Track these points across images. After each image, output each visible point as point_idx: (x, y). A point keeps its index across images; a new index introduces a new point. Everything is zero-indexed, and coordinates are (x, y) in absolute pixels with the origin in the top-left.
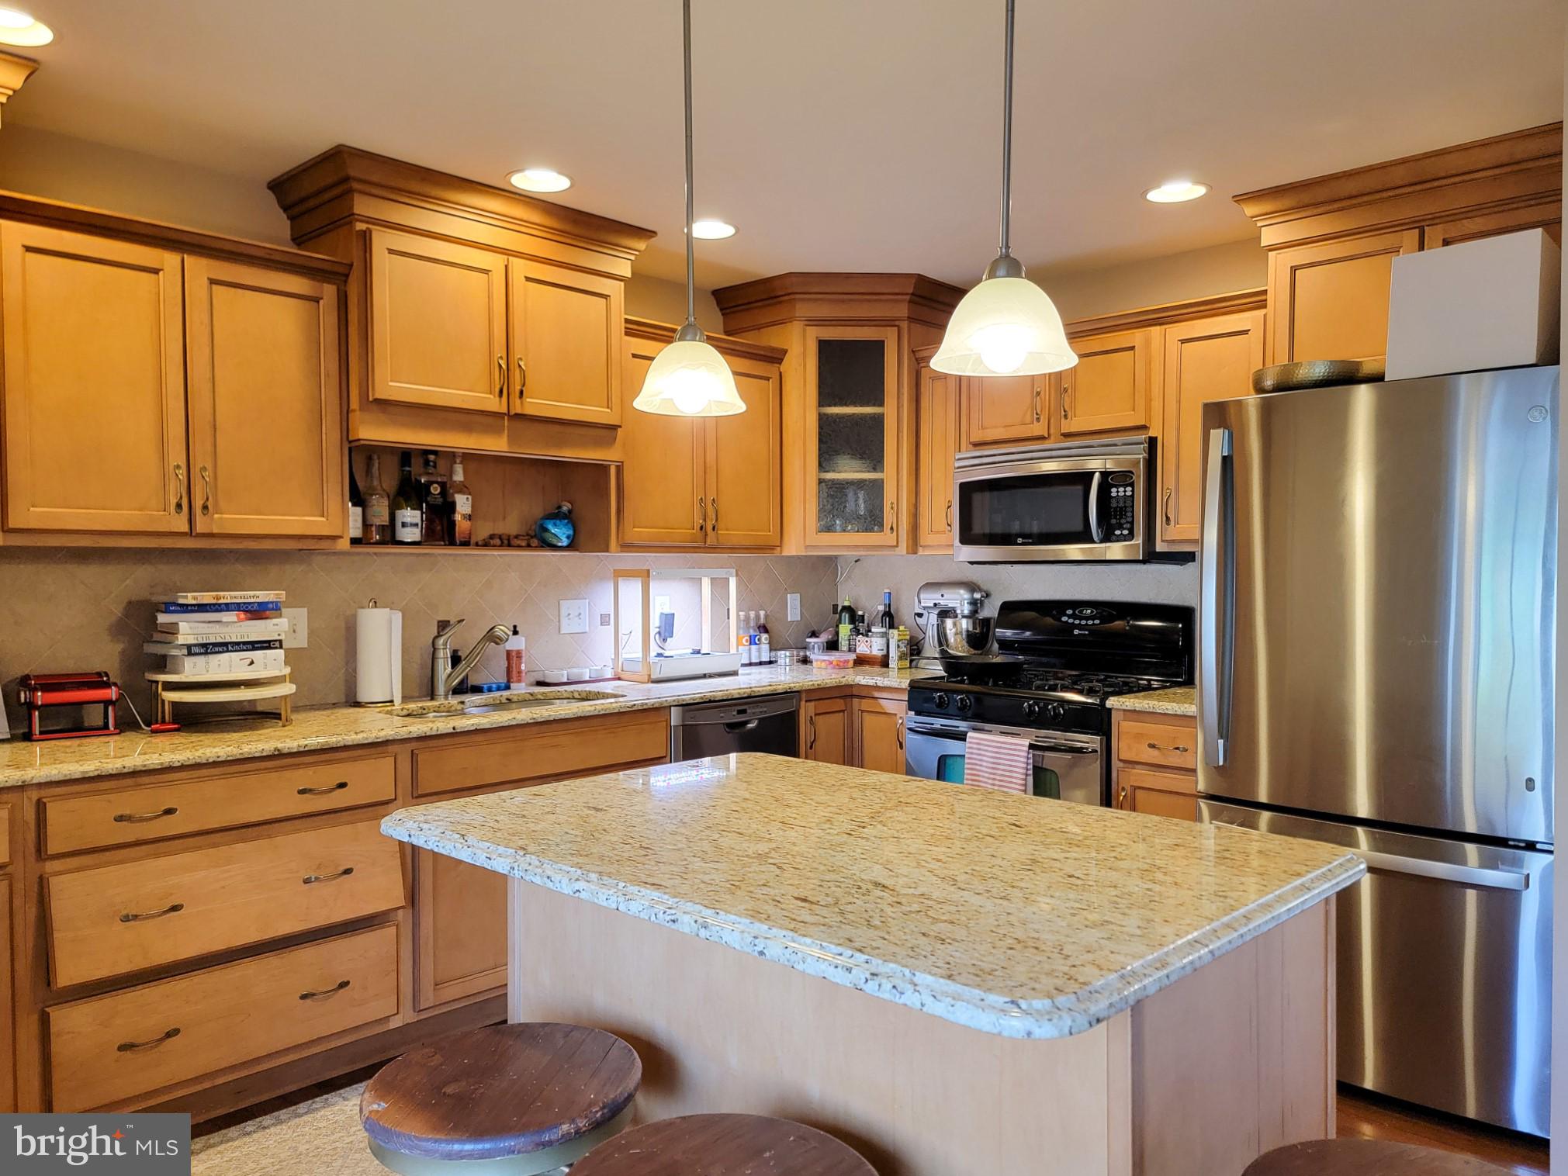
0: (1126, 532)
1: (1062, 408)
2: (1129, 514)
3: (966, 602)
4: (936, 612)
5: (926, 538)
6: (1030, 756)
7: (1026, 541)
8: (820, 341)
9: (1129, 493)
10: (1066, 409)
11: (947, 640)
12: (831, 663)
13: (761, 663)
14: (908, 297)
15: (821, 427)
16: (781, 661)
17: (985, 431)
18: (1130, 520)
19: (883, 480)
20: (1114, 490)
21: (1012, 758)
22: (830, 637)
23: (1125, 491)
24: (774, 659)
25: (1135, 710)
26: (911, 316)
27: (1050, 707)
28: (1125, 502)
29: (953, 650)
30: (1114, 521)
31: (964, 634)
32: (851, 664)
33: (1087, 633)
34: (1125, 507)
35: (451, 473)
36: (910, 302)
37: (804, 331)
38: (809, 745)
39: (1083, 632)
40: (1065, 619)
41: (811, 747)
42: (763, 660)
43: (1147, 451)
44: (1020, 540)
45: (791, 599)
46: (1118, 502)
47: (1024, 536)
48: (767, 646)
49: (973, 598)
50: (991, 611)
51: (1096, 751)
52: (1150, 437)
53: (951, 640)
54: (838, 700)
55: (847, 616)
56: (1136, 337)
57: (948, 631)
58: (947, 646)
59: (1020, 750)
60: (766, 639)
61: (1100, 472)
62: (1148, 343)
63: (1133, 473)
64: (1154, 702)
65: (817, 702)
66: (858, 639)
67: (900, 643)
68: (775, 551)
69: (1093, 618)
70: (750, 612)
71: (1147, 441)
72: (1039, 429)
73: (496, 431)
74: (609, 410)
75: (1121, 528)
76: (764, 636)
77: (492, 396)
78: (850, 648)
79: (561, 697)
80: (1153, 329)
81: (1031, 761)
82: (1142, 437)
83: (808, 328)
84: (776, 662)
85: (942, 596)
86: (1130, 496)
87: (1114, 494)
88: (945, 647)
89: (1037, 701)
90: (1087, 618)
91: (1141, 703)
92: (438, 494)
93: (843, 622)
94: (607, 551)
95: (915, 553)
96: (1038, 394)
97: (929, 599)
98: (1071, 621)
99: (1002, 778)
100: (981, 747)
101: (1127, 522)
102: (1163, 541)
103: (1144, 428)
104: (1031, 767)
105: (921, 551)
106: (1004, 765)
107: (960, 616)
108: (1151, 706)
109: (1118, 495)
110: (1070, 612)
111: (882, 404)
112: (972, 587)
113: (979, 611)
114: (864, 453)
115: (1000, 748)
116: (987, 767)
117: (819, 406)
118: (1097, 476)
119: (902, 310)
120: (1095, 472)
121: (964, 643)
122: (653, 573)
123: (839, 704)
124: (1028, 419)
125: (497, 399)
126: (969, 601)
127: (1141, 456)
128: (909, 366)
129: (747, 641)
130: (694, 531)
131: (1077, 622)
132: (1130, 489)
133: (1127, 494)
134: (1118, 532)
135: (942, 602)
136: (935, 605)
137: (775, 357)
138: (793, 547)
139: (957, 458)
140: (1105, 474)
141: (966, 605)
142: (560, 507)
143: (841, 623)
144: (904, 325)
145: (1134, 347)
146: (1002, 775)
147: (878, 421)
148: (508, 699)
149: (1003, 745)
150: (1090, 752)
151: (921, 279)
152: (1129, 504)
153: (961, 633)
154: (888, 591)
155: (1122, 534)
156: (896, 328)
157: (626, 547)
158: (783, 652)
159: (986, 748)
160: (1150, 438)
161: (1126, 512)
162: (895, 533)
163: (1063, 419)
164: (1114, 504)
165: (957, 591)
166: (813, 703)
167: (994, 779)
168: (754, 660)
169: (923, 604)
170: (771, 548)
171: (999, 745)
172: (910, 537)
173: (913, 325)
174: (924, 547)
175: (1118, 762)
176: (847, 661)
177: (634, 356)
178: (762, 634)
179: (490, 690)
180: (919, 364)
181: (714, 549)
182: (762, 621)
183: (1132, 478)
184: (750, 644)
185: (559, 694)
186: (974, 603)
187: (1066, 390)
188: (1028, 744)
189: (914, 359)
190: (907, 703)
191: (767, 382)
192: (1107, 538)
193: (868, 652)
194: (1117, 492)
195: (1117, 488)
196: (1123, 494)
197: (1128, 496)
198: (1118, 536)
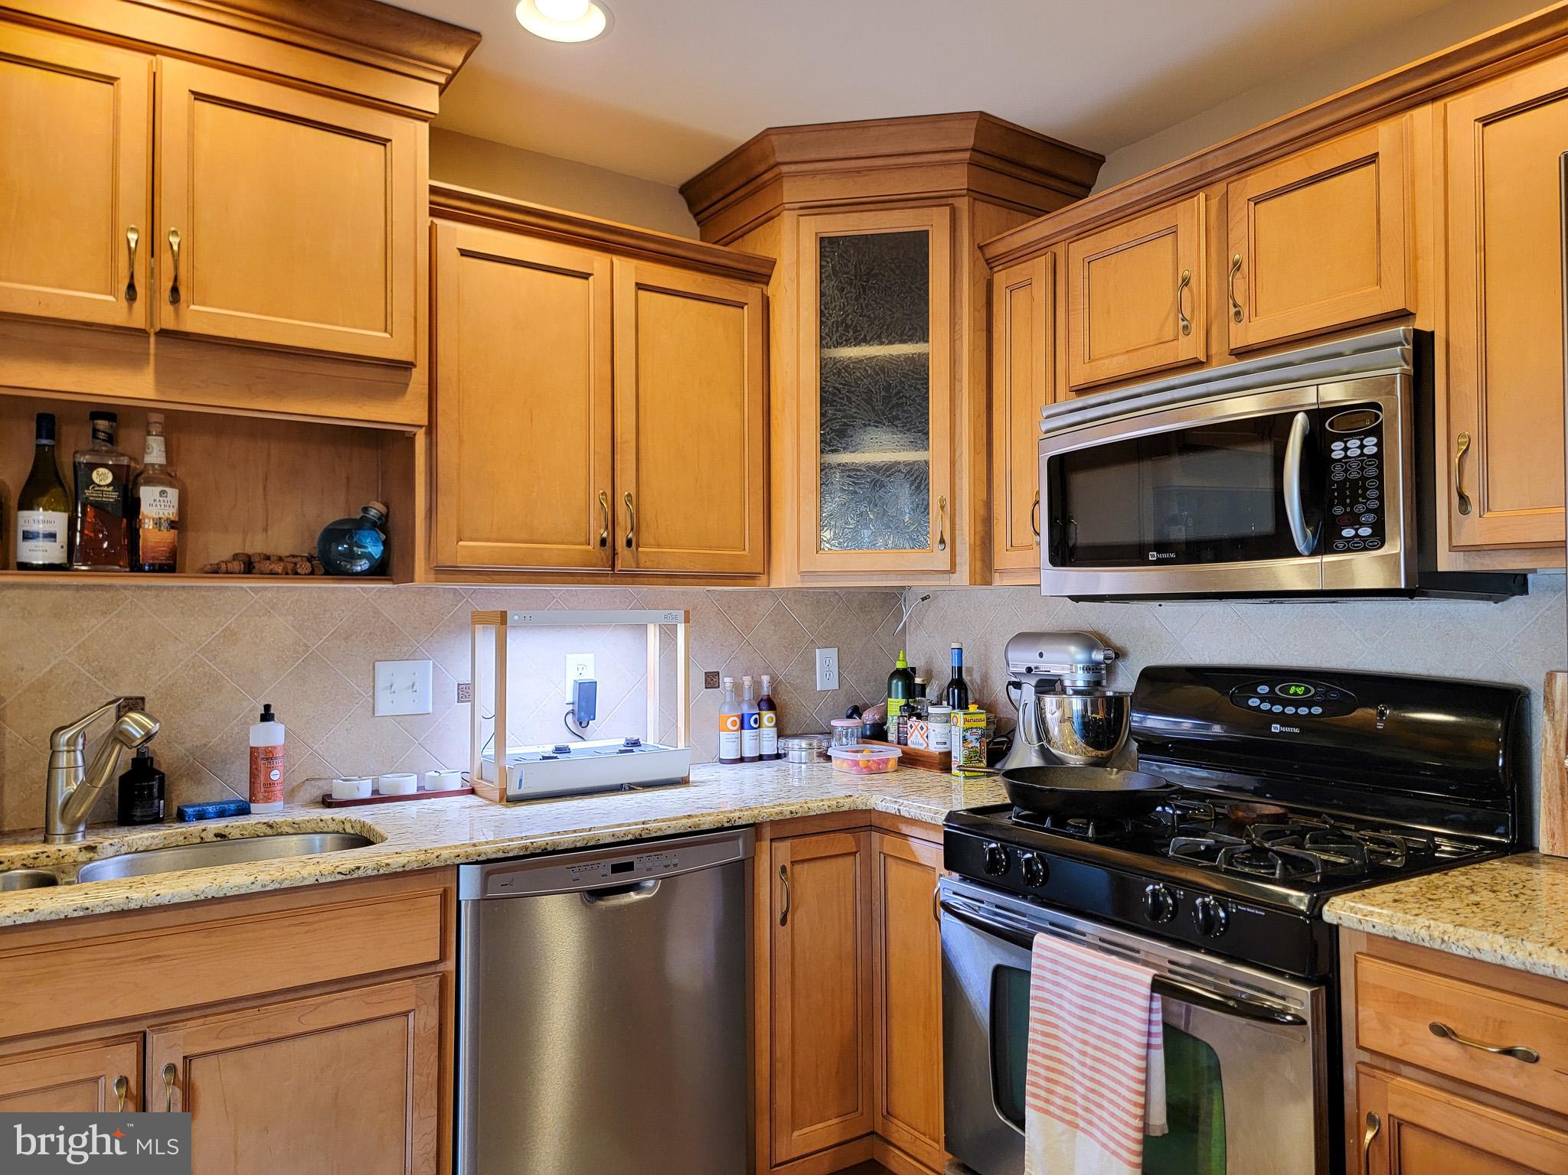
0: (1365, 531)
1: (1231, 302)
2: (1373, 494)
3: (1080, 666)
4: (1034, 683)
5: (1003, 558)
6: (1157, 1005)
7: (1165, 556)
8: (822, 239)
9: (1371, 450)
10: (1239, 302)
11: (1047, 732)
12: (856, 763)
13: (761, 758)
14: (967, 155)
15: (823, 378)
16: (793, 755)
17: (1093, 364)
18: (1374, 505)
19: (927, 463)
20: (1337, 446)
21: (1116, 1004)
22: (877, 717)
23: (1362, 447)
24: (783, 752)
25: (1395, 938)
26: (971, 188)
27: (1199, 901)
28: (1362, 469)
29: (1058, 749)
30: (1338, 510)
31: (1077, 721)
32: (892, 764)
33: (1296, 730)
34: (1364, 479)
35: (144, 449)
36: (972, 163)
37: (798, 222)
38: (778, 916)
39: (1287, 729)
40: (1254, 702)
41: (784, 922)
42: (766, 752)
43: (1410, 359)
44: (1153, 556)
45: (820, 655)
46: (1346, 471)
47: (1160, 547)
48: (773, 732)
49: (1091, 661)
50: (1125, 682)
51: (1304, 1022)
52: (1416, 331)
53: (1055, 730)
54: (842, 835)
55: (900, 683)
56: (1383, 135)
57: (1048, 716)
58: (1049, 742)
59: (1132, 991)
60: (770, 720)
61: (1306, 412)
62: (1406, 143)
63: (1379, 408)
64: (1442, 927)
65: (797, 841)
66: (909, 723)
67: (968, 734)
68: (758, 582)
69: (1309, 703)
70: (745, 678)
71: (1411, 338)
72: (1188, 348)
73: (136, 361)
74: (387, 335)
75: (1355, 522)
76: (768, 716)
77: (111, 298)
78: (899, 737)
79: (325, 830)
80: (1417, 112)
81: (1158, 1017)
82: (1399, 330)
83: (800, 218)
84: (785, 755)
85: (1041, 655)
86: (1373, 456)
87: (1337, 454)
88: (1044, 743)
89: (1172, 882)
90: (1297, 703)
91: (1409, 923)
92: (108, 486)
93: (893, 696)
94: (412, 582)
95: (987, 581)
96: (1186, 282)
97: (1023, 658)
98: (1266, 706)
99: (1100, 1044)
100: (1061, 970)
101: (1369, 511)
102: (1452, 548)
103: (1403, 316)
104: (1158, 1029)
105: (997, 580)
106: (1102, 1016)
107: (1070, 691)
108: (1436, 934)
109: (1346, 457)
110: (1263, 689)
111: (925, 338)
112: (1090, 640)
113: (1104, 683)
114: (897, 418)
115: (1095, 978)
116: (1070, 1013)
117: (822, 346)
118: (1300, 420)
119: (958, 179)
120: (1297, 413)
121: (1077, 737)
122: (513, 617)
123: (846, 842)
124: (1169, 333)
125: (125, 304)
126: (1085, 666)
127: (1397, 370)
128: (972, 273)
129: (734, 723)
130: (590, 548)
131: (1277, 709)
132: (1374, 440)
133: (1366, 451)
134: (1348, 532)
135: (1043, 667)
136: (1029, 670)
137: (758, 273)
138: (785, 575)
139: (1045, 415)
140: (1318, 416)
141: (1080, 672)
142: (365, 510)
143: (890, 696)
144: (963, 204)
145: (1377, 154)
146: (1099, 1038)
147: (918, 370)
148: (216, 835)
149: (1100, 975)
150: (1289, 1023)
151: (985, 121)
152: (1372, 472)
153: (1070, 719)
154: (955, 645)
155: (1357, 535)
156: (947, 209)
157: (447, 572)
158: (796, 741)
159: (1068, 973)
160: (1417, 333)
161: (1365, 490)
162: (948, 549)
163: (1232, 324)
164: (1338, 475)
165: (1063, 647)
166: (787, 843)
167: (1085, 1043)
168: (748, 753)
169: (1012, 669)
170: (750, 577)
171: (1092, 972)
172: (978, 555)
173: (980, 207)
174: (1001, 572)
175: (1356, 1050)
176: (886, 761)
177: (464, 253)
178: (763, 713)
179: (201, 816)
180: (991, 268)
181: (633, 577)
182: (766, 690)
183: (1377, 417)
184: (742, 727)
185: (321, 824)
186: (1093, 668)
187: (1237, 266)
188: (1149, 980)
189: (982, 262)
190: (942, 848)
191: (741, 310)
192: (1325, 544)
193: (922, 748)
194: (1346, 449)
195: (1346, 442)
196: (1359, 452)
197: (1369, 456)
198: (1348, 540)
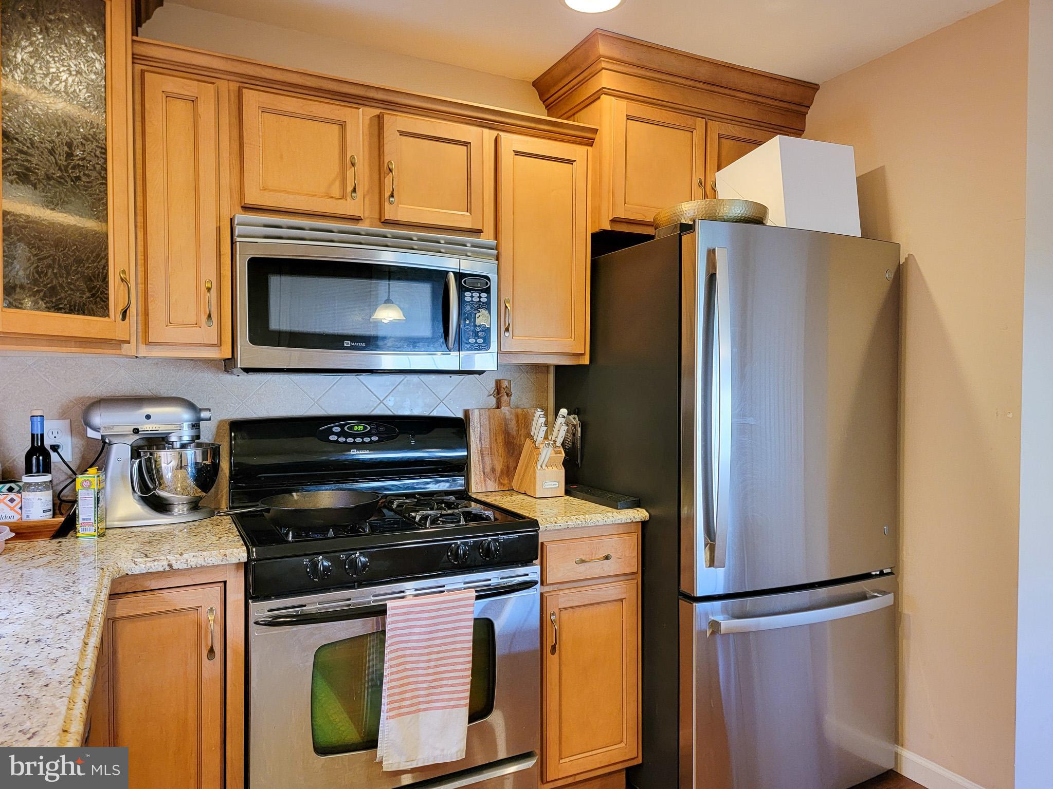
0: (480, 341)
7: (357, 344)
9: (484, 300)
17: (269, 192)
20: (468, 294)
23: (480, 297)
28: (480, 309)
40: (333, 438)
44: (348, 344)
46: (472, 308)
47: (353, 338)
61: (455, 273)
63: (489, 279)
69: (369, 434)
72: (354, 208)
75: (475, 335)
85: (148, 417)
86: (486, 302)
87: (468, 299)
88: (157, 489)
96: (353, 163)
98: (342, 439)
100: (411, 616)
101: (482, 330)
102: (500, 352)
109: (472, 301)
110: (337, 429)
116: (419, 641)
118: (452, 277)
120: (450, 272)
124: (337, 192)
126: (190, 423)
131: (350, 440)
132: (486, 295)
133: (481, 300)
134: (472, 341)
135: (151, 427)
136: (136, 431)
140: (458, 276)
145: (469, 141)
154: (36, 413)
155: (476, 342)
159: (418, 616)
162: (127, 319)
163: (387, 203)
183: (488, 284)
187: (391, 169)
188: (474, 595)
192: (461, 346)
194: (472, 297)
195: (472, 293)
196: (478, 299)
197: (483, 303)
198: (472, 344)
